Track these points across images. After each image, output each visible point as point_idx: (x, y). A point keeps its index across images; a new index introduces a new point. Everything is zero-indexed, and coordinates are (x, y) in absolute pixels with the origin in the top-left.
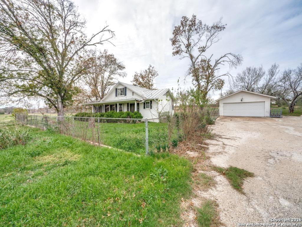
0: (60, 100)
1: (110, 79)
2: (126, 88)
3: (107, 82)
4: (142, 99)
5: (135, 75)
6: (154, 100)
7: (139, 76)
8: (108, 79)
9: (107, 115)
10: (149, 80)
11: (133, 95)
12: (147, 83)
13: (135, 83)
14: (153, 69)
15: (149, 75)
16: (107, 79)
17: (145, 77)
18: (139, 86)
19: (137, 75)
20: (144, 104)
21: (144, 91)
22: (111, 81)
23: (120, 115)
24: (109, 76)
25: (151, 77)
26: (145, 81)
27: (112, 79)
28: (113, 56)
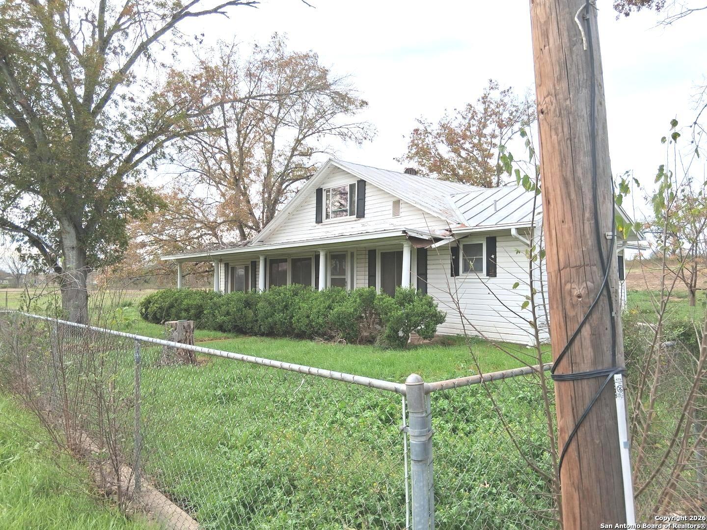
0: (70, 240)
1: (302, 154)
2: (362, 184)
3: (287, 165)
4: (439, 233)
5: (416, 131)
6: (506, 233)
7: (435, 133)
8: (292, 156)
9: (270, 303)
10: (485, 146)
11: (396, 213)
12: (477, 161)
13: (414, 164)
14: (506, 100)
15: (485, 126)
16: (289, 154)
17: (465, 137)
18: (435, 175)
19: (426, 132)
20: (455, 251)
21: (453, 196)
22: (307, 162)
23: (328, 303)
24: (298, 142)
25: (497, 132)
26: (463, 154)
27: (308, 154)
28: (316, 56)
